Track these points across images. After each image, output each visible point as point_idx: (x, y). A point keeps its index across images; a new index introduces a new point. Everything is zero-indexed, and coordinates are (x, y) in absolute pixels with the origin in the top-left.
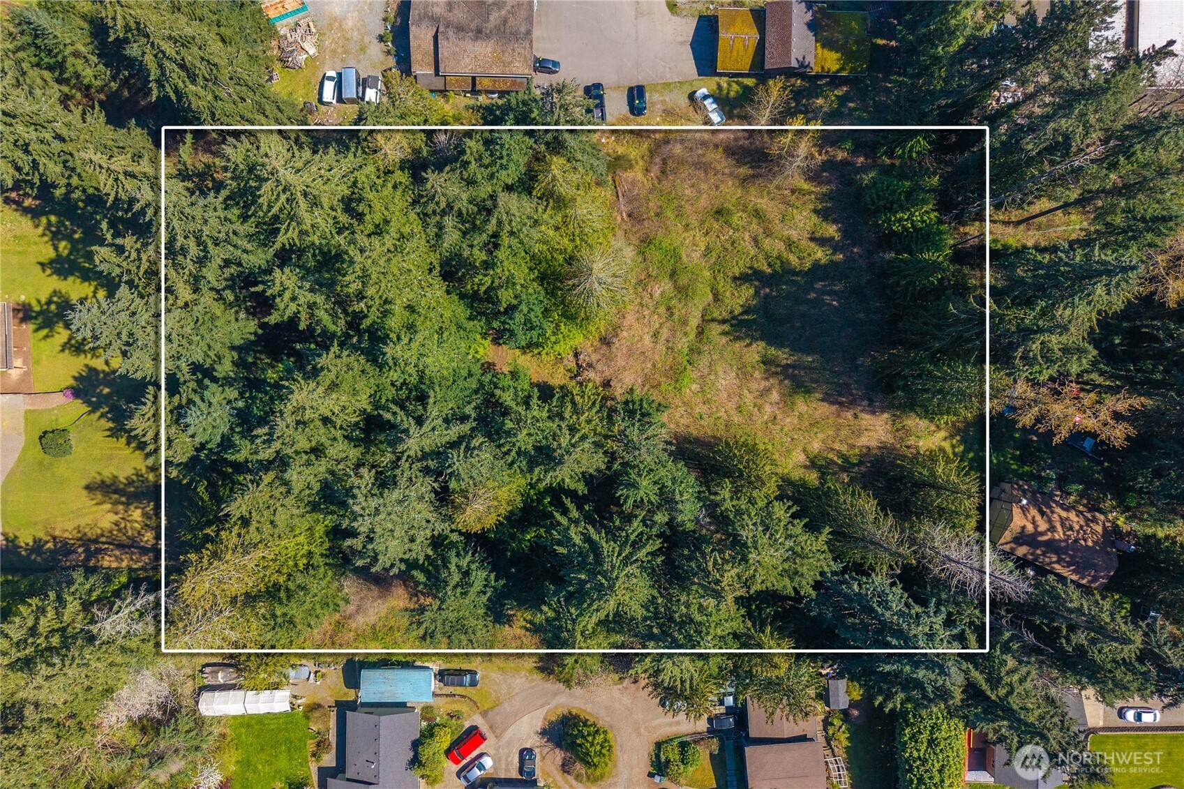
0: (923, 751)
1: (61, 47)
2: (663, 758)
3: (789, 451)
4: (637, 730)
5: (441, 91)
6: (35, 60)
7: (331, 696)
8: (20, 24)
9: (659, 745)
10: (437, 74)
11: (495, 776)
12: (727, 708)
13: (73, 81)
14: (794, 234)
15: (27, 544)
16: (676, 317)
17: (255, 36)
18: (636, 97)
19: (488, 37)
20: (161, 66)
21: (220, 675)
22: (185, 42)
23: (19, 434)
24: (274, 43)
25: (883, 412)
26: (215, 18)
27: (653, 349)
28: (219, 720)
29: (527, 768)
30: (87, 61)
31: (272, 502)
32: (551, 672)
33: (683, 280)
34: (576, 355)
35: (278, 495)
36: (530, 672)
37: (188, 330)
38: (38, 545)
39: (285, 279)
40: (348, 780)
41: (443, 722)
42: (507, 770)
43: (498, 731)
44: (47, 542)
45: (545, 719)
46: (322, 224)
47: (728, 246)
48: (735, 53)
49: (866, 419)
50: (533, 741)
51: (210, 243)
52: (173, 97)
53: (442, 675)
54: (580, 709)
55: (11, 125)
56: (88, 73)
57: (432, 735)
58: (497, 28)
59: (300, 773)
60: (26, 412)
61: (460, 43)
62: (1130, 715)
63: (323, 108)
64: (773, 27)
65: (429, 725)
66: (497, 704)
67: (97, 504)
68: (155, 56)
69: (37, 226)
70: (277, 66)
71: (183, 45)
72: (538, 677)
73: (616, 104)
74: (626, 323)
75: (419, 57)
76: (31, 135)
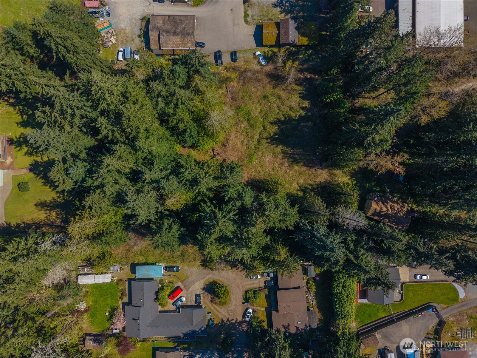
0: (340, 290)
1: (22, 42)
2: (248, 297)
3: (292, 184)
4: (238, 286)
5: (162, 55)
6: (12, 47)
7: (126, 276)
8: (7, 34)
9: (246, 292)
10: (160, 49)
11: (186, 304)
12: (271, 278)
13: (27, 55)
14: (292, 104)
15: (14, 225)
16: (249, 135)
17: (92, 36)
18: (234, 55)
19: (178, 34)
20: (57, 47)
21: (85, 269)
22: (66, 39)
23: (10, 184)
24: (100, 39)
25: (325, 168)
26: (77, 30)
27: (241, 148)
28: (85, 286)
29: (198, 300)
30: (31, 47)
31: (100, 200)
32: (206, 266)
33: (252, 122)
34: (213, 150)
35: (102, 197)
36: (199, 266)
37: (69, 141)
38: (18, 225)
39: (102, 121)
40: (133, 306)
41: (167, 285)
42: (191, 302)
43: (187, 288)
44: (21, 224)
45: (204, 283)
46: (115, 101)
47: (268, 109)
48: (269, 38)
49: (320, 171)
50: (200, 292)
51: (76, 109)
52: (62, 58)
53: (166, 268)
54: (217, 279)
55: (5, 69)
56: (32, 51)
57: (163, 290)
58: (181, 31)
59: (115, 305)
60: (13, 176)
61: (168, 37)
62: (418, 277)
63: (119, 62)
64: (283, 28)
65: (162, 286)
66: (187, 278)
67: (40, 211)
68: (55, 44)
69: (15, 110)
70: (102, 47)
71: (64, 40)
72: (201, 268)
73: (226, 59)
74: (231, 138)
75: (153, 43)
76: (12, 72)
